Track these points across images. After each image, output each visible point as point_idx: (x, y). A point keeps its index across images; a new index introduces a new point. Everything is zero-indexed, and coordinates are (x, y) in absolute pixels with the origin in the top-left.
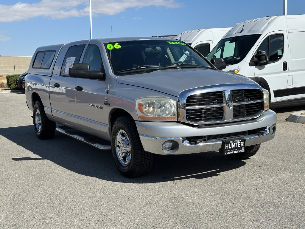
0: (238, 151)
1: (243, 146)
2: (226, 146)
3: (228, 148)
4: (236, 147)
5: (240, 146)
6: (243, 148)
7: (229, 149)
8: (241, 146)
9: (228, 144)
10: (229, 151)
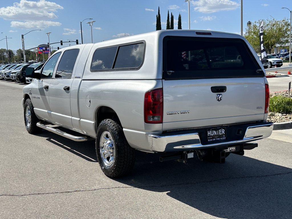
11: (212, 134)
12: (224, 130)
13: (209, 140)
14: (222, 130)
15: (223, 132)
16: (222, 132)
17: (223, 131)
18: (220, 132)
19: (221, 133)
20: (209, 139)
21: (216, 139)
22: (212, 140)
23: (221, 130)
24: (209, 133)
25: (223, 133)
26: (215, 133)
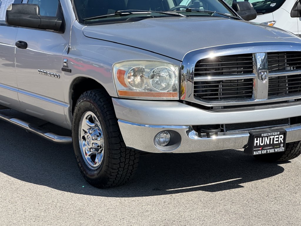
0: (275, 150)
1: (282, 142)
2: (256, 142)
3: (258, 145)
4: (271, 143)
5: (277, 142)
6: (282, 145)
7: (260, 146)
8: (279, 142)
9: (259, 139)
10: (259, 150)
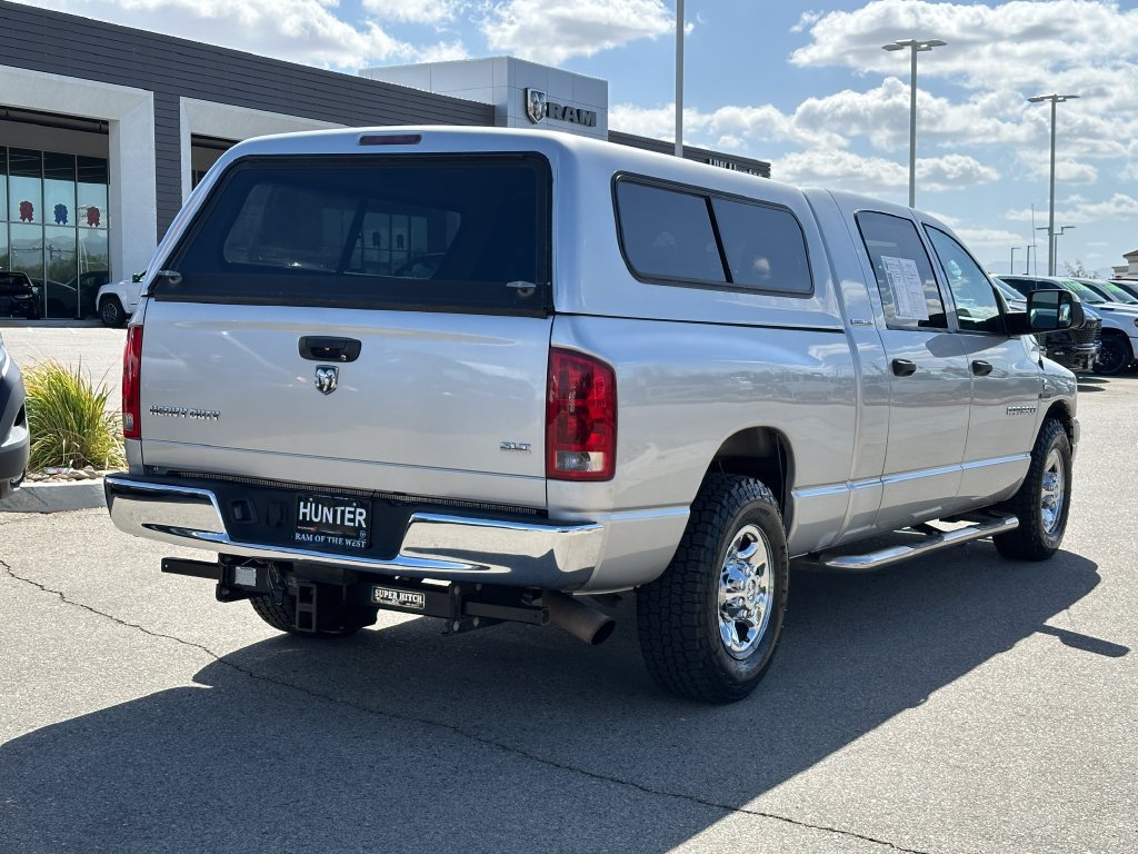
11: (316, 517)
12: (363, 511)
13: (297, 536)
14: (359, 510)
15: (362, 518)
16: (358, 518)
17: (361, 514)
18: (347, 516)
19: (350, 520)
20: (301, 532)
21: (326, 540)
22: (310, 538)
23: (353, 509)
24: (306, 510)
25: (359, 522)
26: (327, 514)
